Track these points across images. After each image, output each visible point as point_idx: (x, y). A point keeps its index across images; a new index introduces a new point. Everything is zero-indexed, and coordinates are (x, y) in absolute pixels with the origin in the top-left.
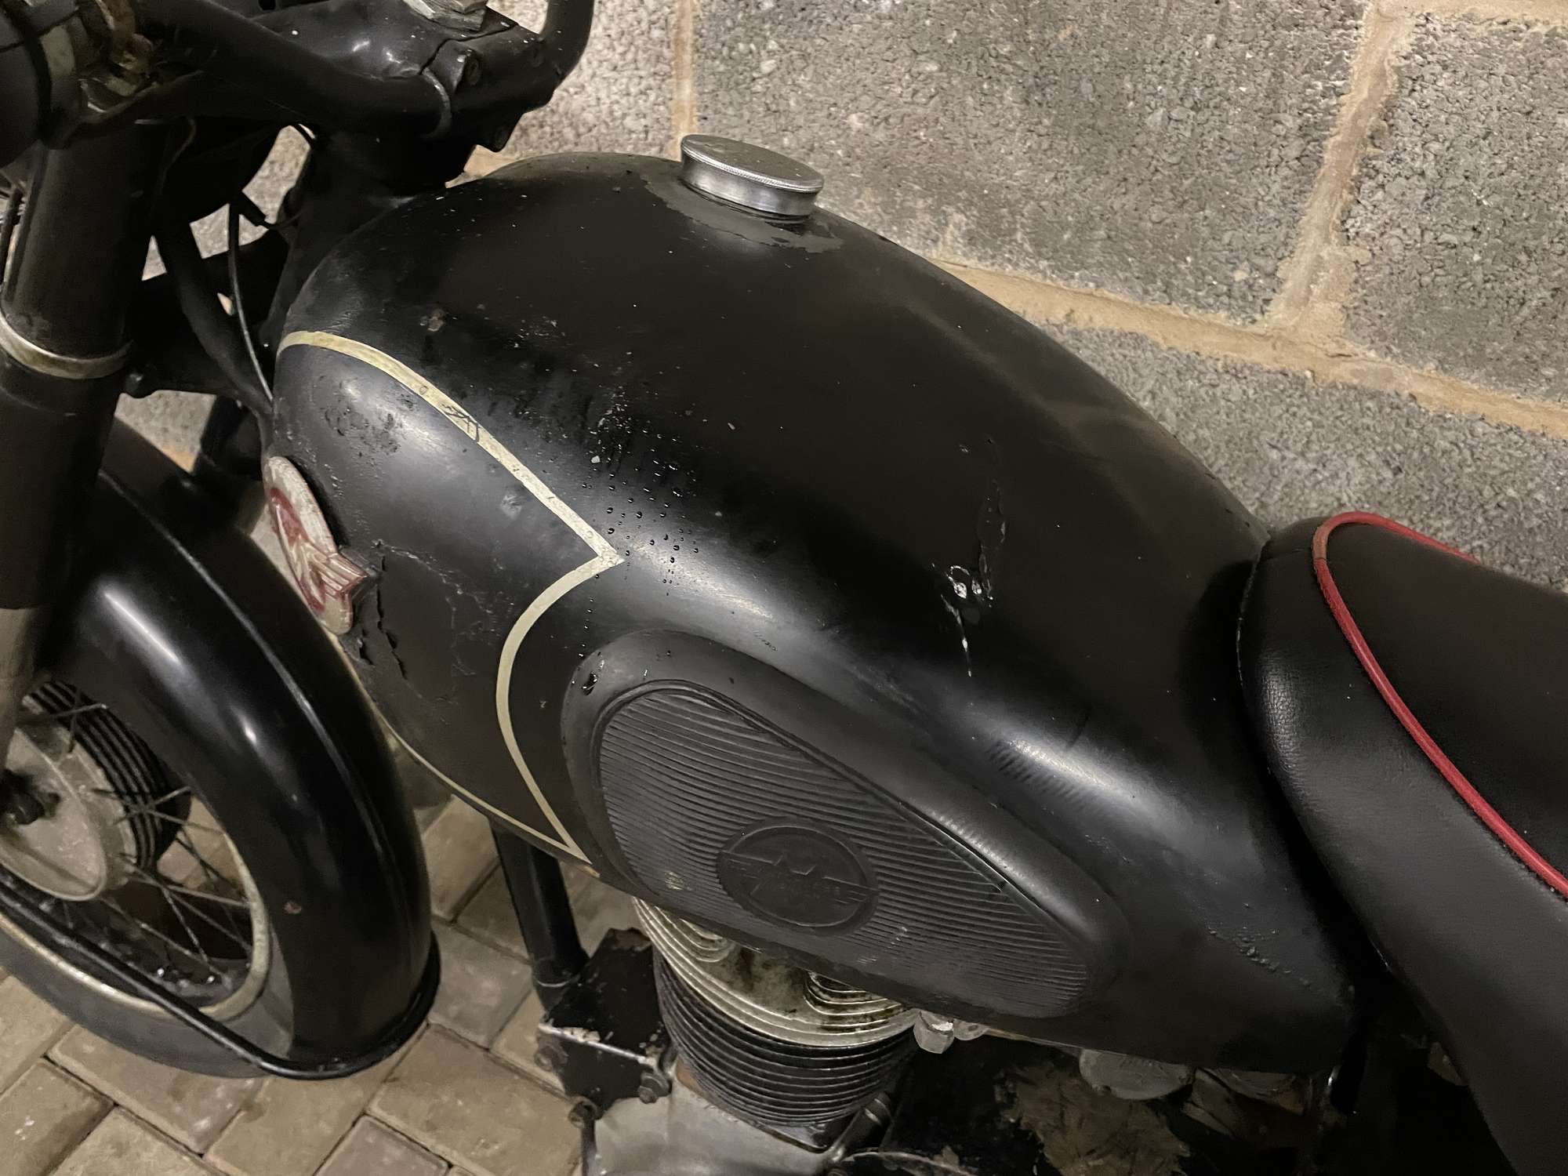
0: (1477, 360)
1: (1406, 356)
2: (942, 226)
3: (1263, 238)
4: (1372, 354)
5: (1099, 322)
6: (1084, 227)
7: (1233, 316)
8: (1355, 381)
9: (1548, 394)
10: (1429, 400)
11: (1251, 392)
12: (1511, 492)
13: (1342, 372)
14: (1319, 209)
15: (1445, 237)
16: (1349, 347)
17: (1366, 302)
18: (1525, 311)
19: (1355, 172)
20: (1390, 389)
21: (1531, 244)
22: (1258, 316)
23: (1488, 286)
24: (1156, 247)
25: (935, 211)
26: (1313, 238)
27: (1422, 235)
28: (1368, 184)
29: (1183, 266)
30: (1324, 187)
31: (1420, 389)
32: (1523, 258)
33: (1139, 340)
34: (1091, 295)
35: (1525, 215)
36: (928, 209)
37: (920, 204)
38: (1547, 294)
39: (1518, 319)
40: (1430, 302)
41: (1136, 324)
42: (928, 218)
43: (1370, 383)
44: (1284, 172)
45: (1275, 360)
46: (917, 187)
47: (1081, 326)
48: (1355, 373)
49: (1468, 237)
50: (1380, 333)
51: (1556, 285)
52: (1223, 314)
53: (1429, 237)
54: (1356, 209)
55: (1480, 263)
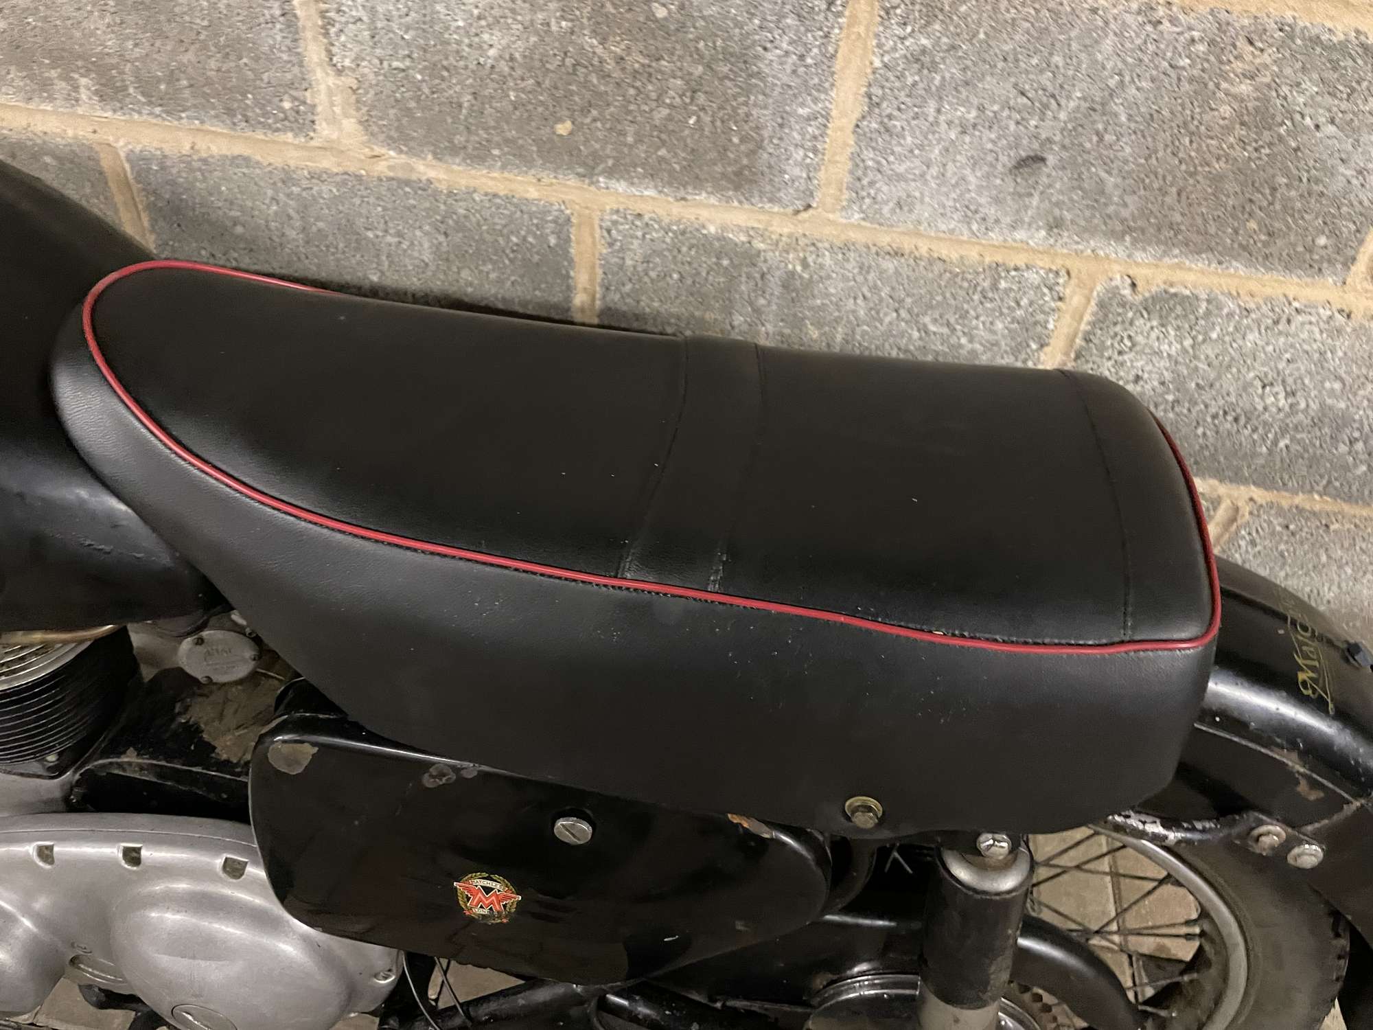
0: (454, 150)
1: (411, 152)
2: (76, 88)
3: (289, 76)
4: (392, 153)
5: (215, 150)
6: (171, 78)
7: (296, 135)
8: (391, 174)
9: (503, 168)
10: (439, 181)
11: (335, 190)
12: (514, 239)
13: (381, 168)
14: (313, 52)
15: (395, 64)
16: (378, 150)
17: (371, 116)
18: (464, 111)
19: (320, 23)
20: (414, 177)
21: (445, 63)
22: (312, 134)
23: (435, 96)
24: (224, 89)
25: (67, 78)
26: (319, 74)
27: (381, 63)
28: (333, 30)
29: (248, 102)
30: (309, 35)
31: (432, 174)
32: (445, 74)
33: (247, 160)
34: (198, 130)
35: (432, 43)
36: (60, 77)
37: (53, 74)
38: (470, 97)
39: (462, 117)
40: (408, 112)
41: (239, 149)
42: (64, 84)
43: (401, 174)
44: (278, 26)
45: (339, 165)
46: (47, 61)
47: (204, 155)
48: (390, 168)
49: (408, 62)
50: (390, 138)
51: (472, 90)
52: (290, 135)
53: (385, 64)
54: (334, 50)
55: (423, 81)
